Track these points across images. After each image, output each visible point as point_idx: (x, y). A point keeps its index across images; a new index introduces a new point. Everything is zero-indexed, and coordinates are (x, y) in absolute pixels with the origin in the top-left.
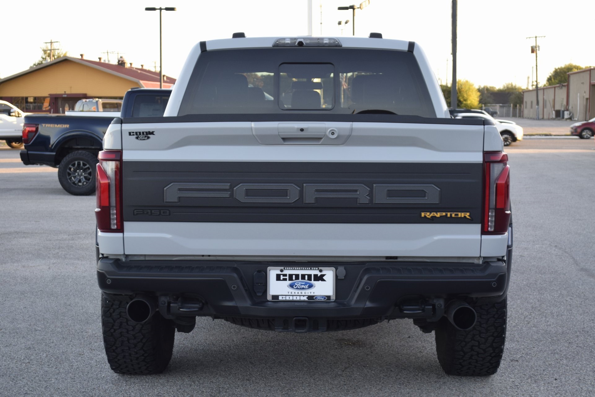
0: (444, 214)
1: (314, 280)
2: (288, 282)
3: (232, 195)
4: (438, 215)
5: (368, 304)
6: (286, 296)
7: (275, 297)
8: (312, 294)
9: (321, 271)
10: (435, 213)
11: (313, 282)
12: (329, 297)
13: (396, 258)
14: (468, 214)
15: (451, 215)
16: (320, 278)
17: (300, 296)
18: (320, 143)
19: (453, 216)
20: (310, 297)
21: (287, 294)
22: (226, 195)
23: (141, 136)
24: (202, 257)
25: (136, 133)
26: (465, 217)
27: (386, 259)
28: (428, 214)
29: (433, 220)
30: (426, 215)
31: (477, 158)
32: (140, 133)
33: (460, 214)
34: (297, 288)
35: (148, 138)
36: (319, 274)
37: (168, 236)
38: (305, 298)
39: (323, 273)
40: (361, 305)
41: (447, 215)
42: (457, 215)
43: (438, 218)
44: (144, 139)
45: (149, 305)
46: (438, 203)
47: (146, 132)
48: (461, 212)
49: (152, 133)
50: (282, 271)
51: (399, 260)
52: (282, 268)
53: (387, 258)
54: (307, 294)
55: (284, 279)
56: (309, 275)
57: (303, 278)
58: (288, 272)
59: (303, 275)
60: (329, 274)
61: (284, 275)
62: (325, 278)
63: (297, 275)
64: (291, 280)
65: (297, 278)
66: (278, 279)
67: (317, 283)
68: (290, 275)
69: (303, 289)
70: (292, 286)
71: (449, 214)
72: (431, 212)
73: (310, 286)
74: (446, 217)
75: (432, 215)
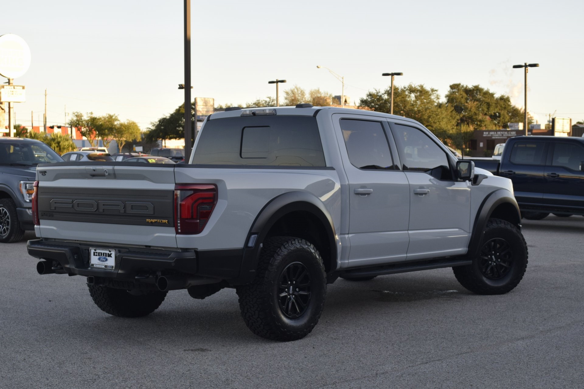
0: (156, 220)
1: (108, 257)
2: (98, 257)
3: (73, 206)
4: (154, 221)
5: (120, 271)
6: (96, 264)
7: (93, 265)
8: (107, 265)
9: (110, 251)
10: (152, 220)
11: (107, 257)
12: (113, 267)
13: (150, 246)
14: (167, 221)
15: (159, 221)
16: (110, 256)
17: (102, 265)
19: (160, 222)
20: (106, 266)
21: (97, 264)
23: (43, 174)
24: (75, 241)
25: (41, 172)
26: (165, 222)
27: (146, 247)
28: (149, 220)
29: (152, 224)
30: (149, 221)
31: (172, 187)
33: (163, 220)
34: (101, 261)
35: (45, 174)
36: (110, 253)
37: (55, 228)
38: (103, 267)
40: (116, 272)
41: (157, 221)
43: (154, 222)
45: (44, 265)
46: (152, 213)
48: (164, 219)
49: (46, 172)
50: (95, 250)
51: (152, 248)
52: (95, 248)
54: (105, 265)
55: (97, 255)
56: (106, 254)
57: (104, 255)
58: (98, 251)
59: (104, 253)
60: (113, 253)
61: (97, 253)
62: (112, 255)
63: (101, 253)
64: (99, 255)
65: (101, 255)
66: (94, 255)
67: (109, 258)
68: (99, 253)
69: (104, 261)
70: (99, 259)
71: (158, 220)
72: (150, 219)
73: (106, 260)
74: (158, 222)
75: (151, 221)
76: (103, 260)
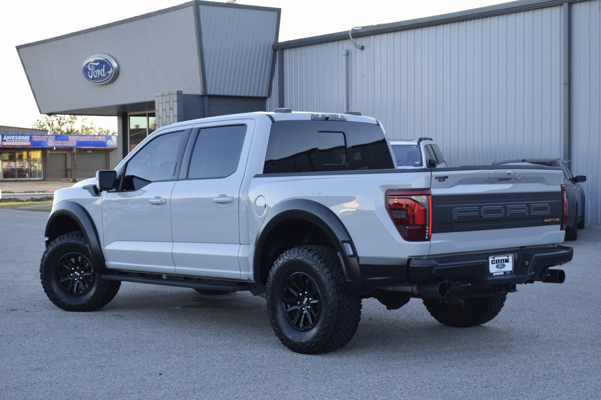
0: (552, 220)
2: (496, 265)
3: (480, 214)
4: (550, 220)
6: (496, 272)
7: (492, 274)
8: (505, 271)
9: (508, 256)
11: (505, 263)
12: (511, 271)
13: (524, 247)
16: (507, 261)
17: (500, 272)
18: (510, 182)
19: (554, 220)
20: (505, 272)
22: (477, 213)
23: (441, 180)
25: (439, 177)
26: (558, 221)
29: (548, 223)
30: (546, 221)
31: (558, 189)
32: (441, 177)
34: (499, 268)
35: (445, 180)
38: (502, 273)
39: (508, 258)
42: (555, 220)
43: (550, 222)
44: (442, 181)
46: (549, 213)
47: (444, 177)
48: (557, 218)
49: (447, 177)
50: (494, 258)
51: (525, 248)
52: (494, 256)
53: (521, 247)
54: (503, 271)
55: (494, 263)
56: (503, 260)
57: (501, 262)
58: (496, 259)
59: (501, 260)
60: (511, 258)
61: (494, 261)
62: (509, 260)
63: (499, 260)
64: (497, 263)
65: (499, 262)
66: (492, 263)
67: (506, 264)
68: (497, 260)
69: (501, 268)
70: (497, 267)
71: (553, 219)
72: (547, 219)
73: (504, 266)
74: (553, 220)
75: (548, 221)
76: (501, 266)
